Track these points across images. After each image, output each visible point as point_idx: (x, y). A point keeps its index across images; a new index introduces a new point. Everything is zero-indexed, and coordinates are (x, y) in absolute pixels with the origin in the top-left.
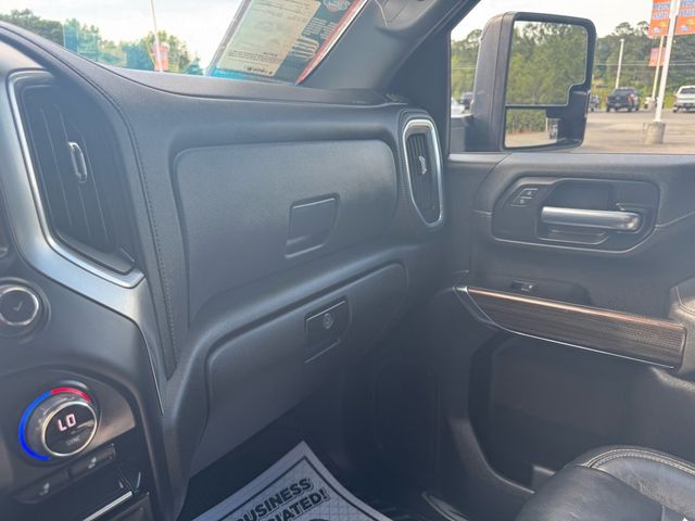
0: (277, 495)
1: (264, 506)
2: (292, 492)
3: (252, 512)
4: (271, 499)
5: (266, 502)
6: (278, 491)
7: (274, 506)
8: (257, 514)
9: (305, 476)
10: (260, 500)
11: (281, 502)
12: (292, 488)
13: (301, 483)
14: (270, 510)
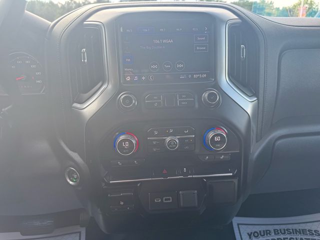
0: (299, 229)
1: (291, 231)
2: (308, 233)
3: (284, 229)
4: (295, 230)
5: (293, 230)
6: (301, 228)
7: (297, 234)
8: (286, 232)
9: (318, 229)
10: (290, 227)
11: (300, 234)
12: (309, 231)
13: (315, 231)
14: (294, 234)
